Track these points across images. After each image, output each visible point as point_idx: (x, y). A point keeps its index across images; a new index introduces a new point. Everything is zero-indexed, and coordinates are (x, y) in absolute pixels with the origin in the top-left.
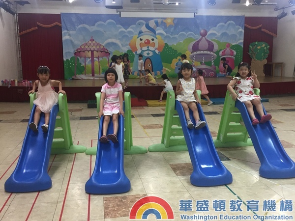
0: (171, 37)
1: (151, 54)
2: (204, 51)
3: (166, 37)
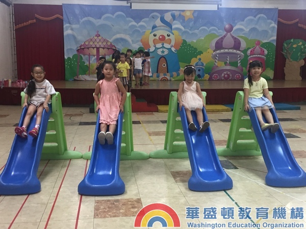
0: (191, 32)
1: (166, 52)
2: (229, 49)
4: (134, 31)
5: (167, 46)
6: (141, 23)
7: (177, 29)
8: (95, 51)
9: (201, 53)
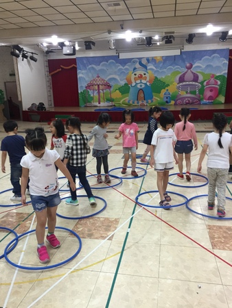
0: (160, 71)
1: (143, 86)
2: (189, 81)
3: (156, 71)
4: (122, 73)
5: (144, 81)
6: (126, 67)
7: (150, 69)
8: (96, 87)
9: (168, 85)
